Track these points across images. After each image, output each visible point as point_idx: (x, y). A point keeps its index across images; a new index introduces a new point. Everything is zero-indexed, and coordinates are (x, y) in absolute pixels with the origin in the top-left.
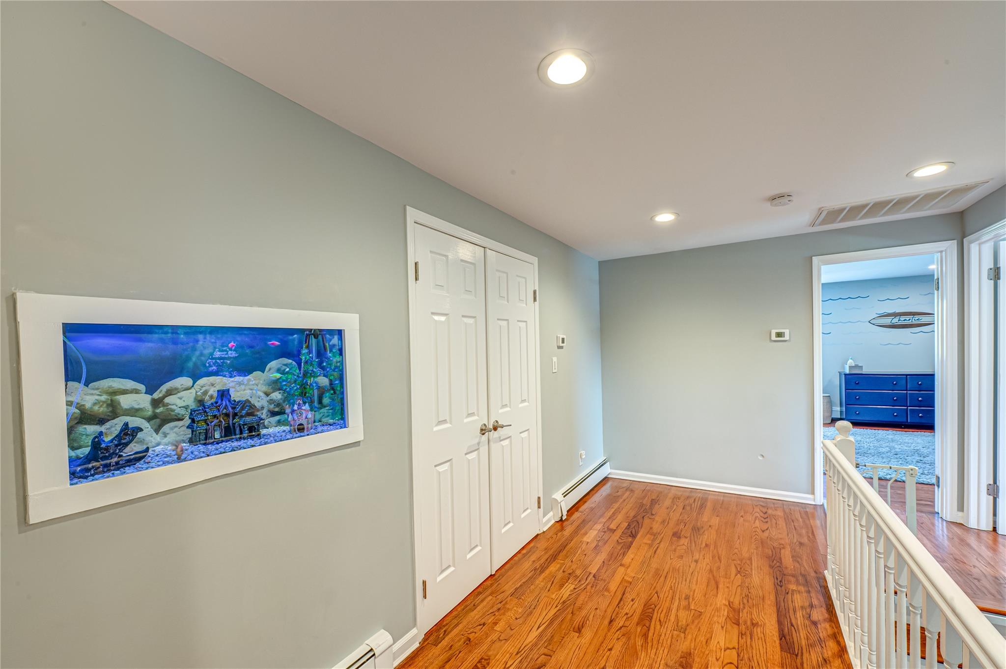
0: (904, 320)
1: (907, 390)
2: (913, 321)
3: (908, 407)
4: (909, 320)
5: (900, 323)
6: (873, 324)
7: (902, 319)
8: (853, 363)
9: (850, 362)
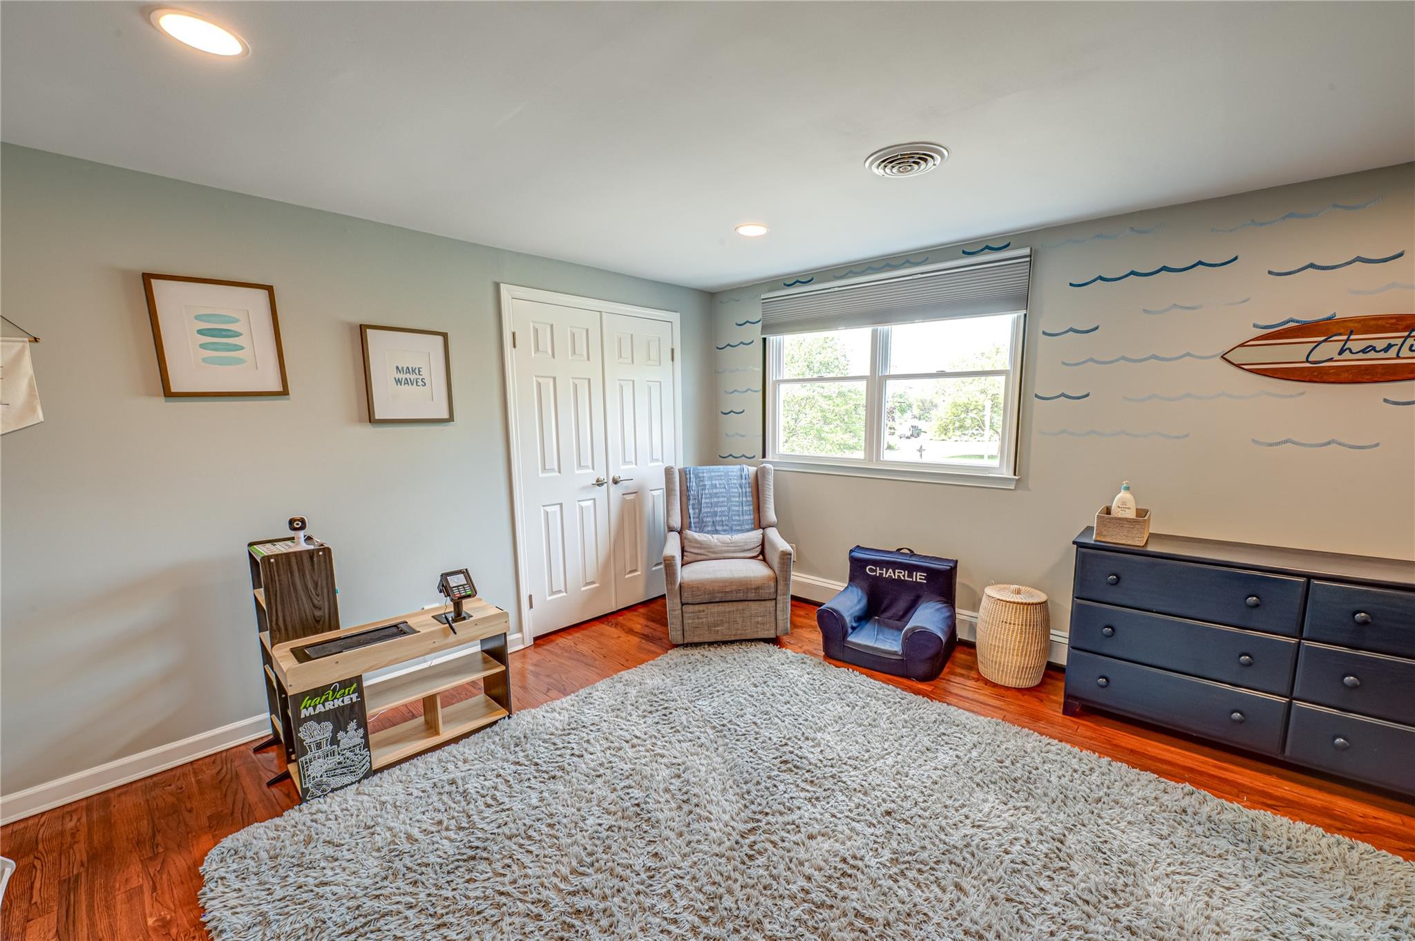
0: (1363, 351)
1: (1299, 637)
2: (1405, 352)
3: (1293, 699)
4: (1386, 350)
5: (1348, 360)
7: (1356, 346)
8: (1132, 505)
9: (1119, 499)
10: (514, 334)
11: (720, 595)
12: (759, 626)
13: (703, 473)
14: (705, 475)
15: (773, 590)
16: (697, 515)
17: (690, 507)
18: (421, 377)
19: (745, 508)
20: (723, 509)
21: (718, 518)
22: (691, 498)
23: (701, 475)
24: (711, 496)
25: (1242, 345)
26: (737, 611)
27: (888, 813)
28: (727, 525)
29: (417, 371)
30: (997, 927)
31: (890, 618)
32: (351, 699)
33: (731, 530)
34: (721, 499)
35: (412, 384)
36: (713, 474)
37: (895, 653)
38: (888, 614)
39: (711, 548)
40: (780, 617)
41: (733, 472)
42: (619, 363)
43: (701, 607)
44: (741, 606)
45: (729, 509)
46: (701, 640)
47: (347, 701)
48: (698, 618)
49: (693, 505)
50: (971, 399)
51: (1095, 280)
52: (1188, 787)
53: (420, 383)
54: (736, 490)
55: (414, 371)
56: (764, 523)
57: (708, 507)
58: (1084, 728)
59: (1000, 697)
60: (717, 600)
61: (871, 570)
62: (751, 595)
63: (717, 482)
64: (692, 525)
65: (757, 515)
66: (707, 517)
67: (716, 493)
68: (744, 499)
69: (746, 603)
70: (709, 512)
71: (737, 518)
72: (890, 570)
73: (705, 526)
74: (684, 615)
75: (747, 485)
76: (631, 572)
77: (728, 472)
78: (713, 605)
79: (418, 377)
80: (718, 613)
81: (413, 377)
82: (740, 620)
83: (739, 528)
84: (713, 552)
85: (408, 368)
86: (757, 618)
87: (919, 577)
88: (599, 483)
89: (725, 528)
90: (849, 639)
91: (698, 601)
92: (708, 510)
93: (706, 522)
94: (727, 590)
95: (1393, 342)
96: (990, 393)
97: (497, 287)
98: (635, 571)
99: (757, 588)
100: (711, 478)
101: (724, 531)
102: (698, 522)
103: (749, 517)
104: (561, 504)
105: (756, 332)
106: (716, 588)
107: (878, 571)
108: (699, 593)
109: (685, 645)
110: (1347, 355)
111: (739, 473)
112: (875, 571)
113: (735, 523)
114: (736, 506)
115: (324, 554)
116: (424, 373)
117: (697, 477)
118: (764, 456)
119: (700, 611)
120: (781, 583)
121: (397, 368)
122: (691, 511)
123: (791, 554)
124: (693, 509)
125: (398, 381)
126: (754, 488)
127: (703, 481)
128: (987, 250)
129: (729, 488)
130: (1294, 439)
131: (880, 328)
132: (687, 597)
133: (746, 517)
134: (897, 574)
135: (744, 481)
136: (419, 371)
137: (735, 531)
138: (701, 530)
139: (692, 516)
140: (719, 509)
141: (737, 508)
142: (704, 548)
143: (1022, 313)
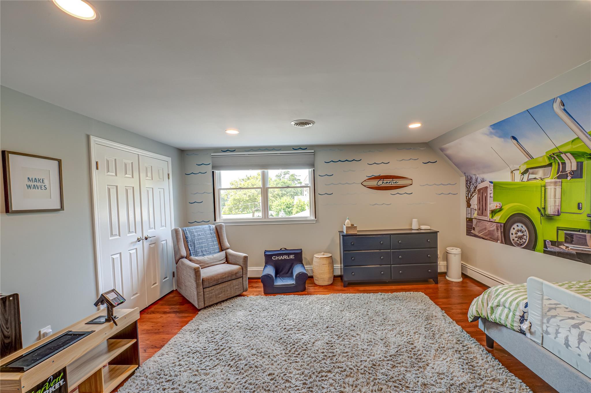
0: (386, 183)
1: (391, 249)
2: (393, 184)
3: (391, 265)
4: (390, 183)
5: (384, 185)
6: (365, 186)
7: (385, 182)
8: (350, 223)
9: (347, 222)
10: (97, 163)
11: (221, 280)
12: (237, 290)
13: (192, 230)
14: (194, 230)
15: (242, 273)
16: (193, 249)
17: (189, 246)
18: (44, 184)
19: (214, 243)
20: (205, 244)
21: (203, 249)
22: (189, 241)
23: (191, 231)
24: (198, 239)
25: (365, 181)
26: (228, 285)
27: (327, 327)
28: (208, 251)
29: (41, 181)
30: (372, 338)
31: (283, 274)
32: (60, 384)
33: (210, 253)
34: (204, 240)
35: (38, 189)
36: (197, 230)
37: (293, 284)
38: (282, 273)
39: (206, 262)
40: (244, 284)
41: (206, 228)
42: (146, 179)
43: (212, 288)
44: (229, 283)
45: (208, 244)
46: (213, 303)
47: (57, 386)
48: (211, 293)
49: (190, 244)
50: (241, 197)
51: (331, 162)
52: (380, 293)
53: (43, 188)
54: (209, 236)
55: (39, 181)
56: (224, 248)
57: (198, 245)
58: (350, 288)
59: (327, 289)
60: (219, 282)
61: (274, 258)
62: (234, 277)
63: (200, 233)
64: (192, 254)
65: (220, 245)
66: (198, 249)
67: (201, 238)
68: (214, 239)
69: (231, 281)
70: (199, 247)
71: (212, 248)
72: (281, 256)
73: (198, 253)
74: (205, 293)
75: (214, 233)
76: (154, 284)
77: (204, 228)
78: (217, 285)
79: (42, 184)
80: (220, 288)
81: (39, 184)
82: (229, 289)
83: (213, 252)
84: (207, 264)
85: (36, 179)
86: (235, 286)
87: (292, 257)
88: (139, 240)
89: (207, 253)
90: (275, 284)
91: (211, 285)
92: (199, 246)
93: (198, 251)
94: (224, 277)
95: (391, 181)
96: (248, 194)
97: (88, 137)
98: (156, 283)
99: (236, 273)
100: (197, 232)
101: (207, 254)
102: (194, 252)
103: (217, 247)
104: (120, 253)
105: (209, 169)
106: (219, 277)
107: (277, 258)
108: (212, 281)
109: (205, 308)
110: (384, 184)
111: (209, 228)
112: (276, 258)
113: (211, 250)
114: (211, 242)
115: (14, 299)
116: (46, 182)
117: (190, 232)
118: (215, 220)
119: (212, 290)
120: (244, 269)
121: (29, 178)
122: (190, 248)
123: (247, 257)
124: (191, 246)
125: (29, 187)
126: (217, 233)
127: (193, 233)
128: (300, 149)
129: (206, 235)
130: (378, 203)
131: (266, 171)
132: (206, 284)
133: (216, 247)
134: (284, 257)
135: (212, 231)
136: (43, 181)
137: (212, 253)
138: (196, 255)
139: (191, 250)
140: (203, 245)
141: (211, 243)
142: (202, 263)
143: (313, 169)
